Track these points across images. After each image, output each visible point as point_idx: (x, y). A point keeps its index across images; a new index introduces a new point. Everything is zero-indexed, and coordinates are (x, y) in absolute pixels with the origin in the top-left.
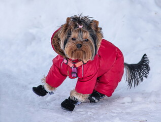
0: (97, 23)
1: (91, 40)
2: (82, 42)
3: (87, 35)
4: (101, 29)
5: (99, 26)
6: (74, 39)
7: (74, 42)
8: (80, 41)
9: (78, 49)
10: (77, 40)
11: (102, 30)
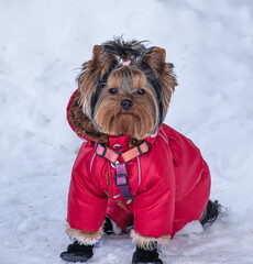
0: (161, 52)
1: (150, 91)
2: (131, 96)
3: (141, 81)
4: (171, 66)
5: (168, 60)
6: (113, 91)
7: (115, 97)
8: (128, 95)
9: (123, 111)
10: (121, 92)
11: (174, 70)
